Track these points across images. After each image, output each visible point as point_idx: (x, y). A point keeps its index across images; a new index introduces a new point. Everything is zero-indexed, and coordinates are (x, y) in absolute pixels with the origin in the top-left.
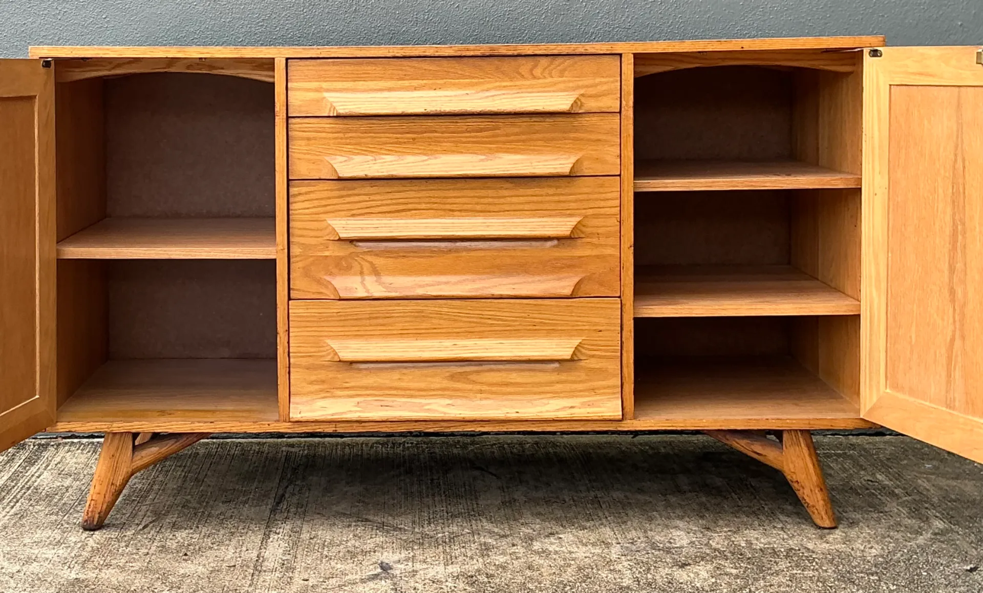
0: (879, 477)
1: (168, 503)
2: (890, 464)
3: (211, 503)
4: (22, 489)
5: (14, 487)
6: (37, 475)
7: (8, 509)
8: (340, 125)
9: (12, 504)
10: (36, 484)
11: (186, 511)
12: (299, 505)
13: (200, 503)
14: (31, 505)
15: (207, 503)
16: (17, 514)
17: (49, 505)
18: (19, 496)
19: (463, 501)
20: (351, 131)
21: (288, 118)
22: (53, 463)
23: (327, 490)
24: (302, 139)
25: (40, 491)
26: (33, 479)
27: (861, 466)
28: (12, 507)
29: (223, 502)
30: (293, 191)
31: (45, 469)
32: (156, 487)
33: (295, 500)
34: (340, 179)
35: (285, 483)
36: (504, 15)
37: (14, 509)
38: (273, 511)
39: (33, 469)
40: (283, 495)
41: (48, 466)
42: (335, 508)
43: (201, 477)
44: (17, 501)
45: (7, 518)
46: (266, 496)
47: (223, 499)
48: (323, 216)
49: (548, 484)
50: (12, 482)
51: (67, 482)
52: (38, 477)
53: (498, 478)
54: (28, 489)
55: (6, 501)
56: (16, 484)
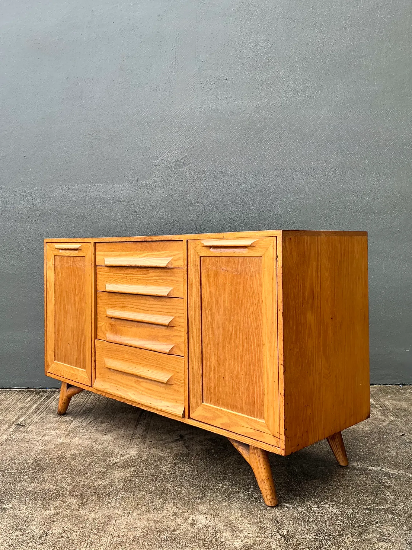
1: (100, 413)
2: (375, 396)
3: (117, 413)
4: (44, 408)
5: (41, 407)
6: (50, 402)
7: (38, 416)
9: (40, 414)
10: (50, 406)
11: (107, 416)
13: (112, 413)
14: (47, 414)
15: (115, 413)
16: (41, 418)
17: (54, 414)
18: (43, 411)
22: (57, 398)
25: (51, 409)
26: (49, 404)
28: (40, 415)
29: (121, 412)
31: (53, 400)
37: (41, 416)
39: (49, 400)
41: (55, 399)
44: (42, 413)
45: (38, 419)
47: (121, 411)
50: (41, 405)
52: (51, 403)
54: (47, 408)
55: (37, 413)
56: (42, 406)
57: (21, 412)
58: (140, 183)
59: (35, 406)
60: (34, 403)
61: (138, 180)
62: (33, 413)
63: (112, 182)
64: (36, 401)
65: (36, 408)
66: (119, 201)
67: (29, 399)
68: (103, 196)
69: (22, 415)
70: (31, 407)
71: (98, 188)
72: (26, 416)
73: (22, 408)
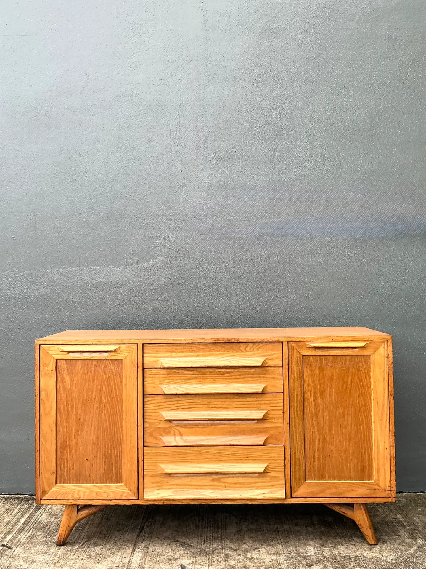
0: (398, 516)
1: (94, 531)
4: (33, 523)
5: (30, 521)
6: (40, 515)
7: (26, 534)
8: (165, 372)
9: (28, 531)
10: (39, 520)
12: (150, 533)
14: (36, 532)
16: (30, 536)
17: (43, 532)
18: (31, 527)
19: (220, 530)
20: (170, 374)
21: (143, 369)
23: (163, 524)
24: (150, 377)
25: (40, 524)
26: (38, 517)
27: (391, 510)
28: (28, 533)
30: (146, 399)
31: (44, 512)
32: (89, 522)
33: (148, 530)
34: (165, 395)
35: (144, 521)
36: (239, 313)
37: (29, 534)
38: (138, 536)
39: (39, 512)
40: (143, 527)
41: (45, 510)
42: (165, 534)
43: (109, 517)
44: (30, 530)
45: (25, 538)
46: (136, 527)
48: (158, 410)
49: (257, 521)
50: (29, 519)
51: (52, 519)
52: (40, 517)
53: (236, 517)
54: (36, 523)
55: (26, 529)
56: (31, 520)
57: (8, 528)
58: (141, 265)
59: (23, 520)
60: (23, 515)
61: (138, 262)
62: (21, 530)
63: (109, 265)
64: (25, 513)
65: (24, 524)
66: (116, 285)
67: (17, 510)
68: (99, 280)
69: (8, 533)
70: (19, 520)
71: (94, 272)
72: (14, 533)
73: (9, 522)
